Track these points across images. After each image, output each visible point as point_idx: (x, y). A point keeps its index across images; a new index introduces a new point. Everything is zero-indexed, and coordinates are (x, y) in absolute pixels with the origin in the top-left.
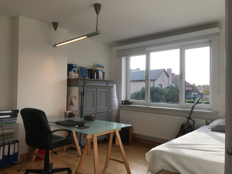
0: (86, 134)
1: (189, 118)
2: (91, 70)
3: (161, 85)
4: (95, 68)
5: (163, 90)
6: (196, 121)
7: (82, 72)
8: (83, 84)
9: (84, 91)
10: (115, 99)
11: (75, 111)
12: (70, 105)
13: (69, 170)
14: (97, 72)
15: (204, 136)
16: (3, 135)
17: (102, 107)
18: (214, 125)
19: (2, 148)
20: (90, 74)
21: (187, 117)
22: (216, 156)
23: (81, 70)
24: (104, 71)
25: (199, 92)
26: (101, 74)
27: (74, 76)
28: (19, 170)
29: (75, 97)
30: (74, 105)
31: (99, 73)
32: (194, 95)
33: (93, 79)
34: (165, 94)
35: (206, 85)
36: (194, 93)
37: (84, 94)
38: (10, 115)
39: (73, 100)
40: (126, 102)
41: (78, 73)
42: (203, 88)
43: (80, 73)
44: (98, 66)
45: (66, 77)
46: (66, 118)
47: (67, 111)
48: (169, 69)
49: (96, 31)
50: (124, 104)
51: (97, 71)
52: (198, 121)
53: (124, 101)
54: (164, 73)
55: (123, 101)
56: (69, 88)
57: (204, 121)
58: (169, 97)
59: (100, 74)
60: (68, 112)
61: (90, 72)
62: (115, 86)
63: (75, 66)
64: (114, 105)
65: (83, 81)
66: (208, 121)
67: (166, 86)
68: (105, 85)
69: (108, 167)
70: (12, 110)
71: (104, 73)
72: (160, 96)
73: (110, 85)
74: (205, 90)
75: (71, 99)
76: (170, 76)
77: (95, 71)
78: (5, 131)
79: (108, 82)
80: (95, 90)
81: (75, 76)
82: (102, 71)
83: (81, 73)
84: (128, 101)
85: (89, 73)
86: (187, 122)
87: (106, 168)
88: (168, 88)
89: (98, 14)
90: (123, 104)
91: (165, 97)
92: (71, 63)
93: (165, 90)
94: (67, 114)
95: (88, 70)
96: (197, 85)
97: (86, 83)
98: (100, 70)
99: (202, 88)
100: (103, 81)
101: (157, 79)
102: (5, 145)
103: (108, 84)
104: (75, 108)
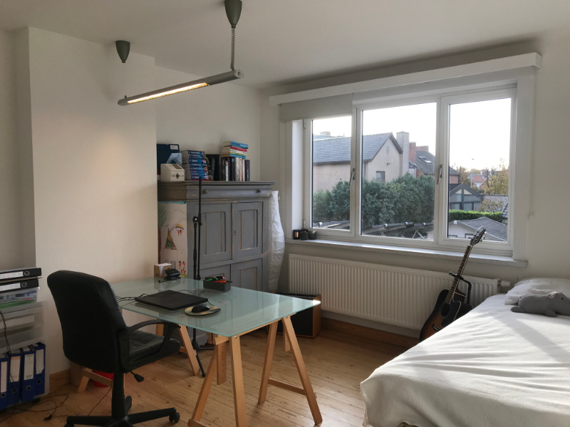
0: (212, 334)
1: (458, 277)
2: (216, 157)
3: (383, 173)
4: (225, 151)
5: (389, 187)
6: (474, 283)
7: (195, 163)
8: (197, 196)
9: (200, 214)
10: (276, 227)
11: (180, 262)
12: (166, 247)
13: (173, 415)
14: (231, 160)
15: (496, 328)
16: (6, 333)
17: (245, 250)
18: (519, 296)
19: (4, 365)
20: (213, 165)
21: (454, 276)
22: (530, 392)
23: (191, 158)
24: (247, 159)
25: (474, 186)
26: (240, 165)
27: (174, 176)
28: (50, 418)
29: (179, 229)
30: (177, 248)
31: (235, 163)
32: (463, 195)
33: (221, 182)
34: (393, 197)
35: (490, 170)
36: (463, 192)
37: (202, 222)
38: (19, 284)
39: (174, 235)
40: (304, 234)
41: (184, 165)
42: (483, 178)
43: (188, 165)
44: (234, 146)
45: (153, 179)
46: (159, 282)
47: (159, 263)
48: (402, 132)
49: (231, 70)
50: (299, 238)
51: (231, 158)
52: (479, 283)
53: (299, 231)
54: (389, 144)
55: (295, 231)
56: (164, 204)
57: (494, 283)
58: (403, 205)
59: (237, 166)
60: (162, 266)
61: (214, 161)
62: (276, 194)
63: (176, 148)
64: (275, 243)
65: (197, 188)
66: (504, 284)
67: (396, 177)
68: (252, 193)
69: (266, 403)
70: (24, 271)
71: (247, 163)
72: (381, 202)
73: (263, 193)
74: (487, 181)
75: (169, 232)
76: (406, 150)
77: (226, 159)
78: (10, 324)
79: (258, 186)
80: (226, 209)
81: (178, 176)
82: (243, 157)
83: (191, 167)
84: (307, 230)
85: (211, 164)
86: (453, 288)
87: (260, 403)
88: (399, 181)
89: (233, 27)
90: (295, 238)
91: (392, 205)
92: (165, 141)
93: (393, 188)
94: (161, 273)
95: (207, 155)
96: (468, 170)
97: (204, 192)
98: (237, 155)
99: (481, 176)
100: (247, 183)
101: (372, 159)
102: (12, 358)
103: (258, 191)
104: (181, 253)
